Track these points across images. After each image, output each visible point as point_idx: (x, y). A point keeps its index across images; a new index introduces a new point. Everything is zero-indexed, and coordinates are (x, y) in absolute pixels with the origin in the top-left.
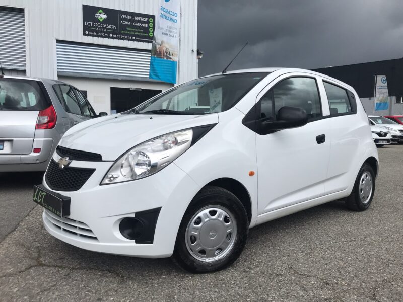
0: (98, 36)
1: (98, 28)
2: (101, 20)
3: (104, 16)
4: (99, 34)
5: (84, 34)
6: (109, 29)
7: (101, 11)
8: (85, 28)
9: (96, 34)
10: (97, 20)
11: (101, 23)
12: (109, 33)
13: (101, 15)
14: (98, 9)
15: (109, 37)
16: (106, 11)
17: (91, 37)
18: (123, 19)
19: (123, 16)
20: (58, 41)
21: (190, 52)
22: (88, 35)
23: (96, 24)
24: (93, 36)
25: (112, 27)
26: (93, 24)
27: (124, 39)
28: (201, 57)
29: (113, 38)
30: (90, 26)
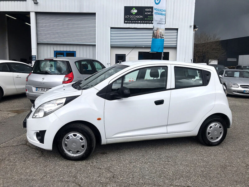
0: (132, 23)
1: (132, 18)
2: (134, 14)
3: (136, 11)
4: (133, 22)
5: (125, 23)
6: (138, 18)
7: (134, 8)
8: (125, 19)
9: (131, 22)
10: (132, 14)
11: (134, 15)
12: (138, 21)
13: (134, 11)
14: (133, 7)
15: (138, 23)
16: (137, 8)
17: (128, 24)
18: (146, 12)
19: (147, 10)
20: (111, 28)
21: (189, 27)
22: (127, 23)
23: (131, 17)
24: (129, 23)
25: (140, 17)
26: (129, 16)
27: (146, 23)
28: (196, 30)
29: (140, 23)
30: (128, 18)
